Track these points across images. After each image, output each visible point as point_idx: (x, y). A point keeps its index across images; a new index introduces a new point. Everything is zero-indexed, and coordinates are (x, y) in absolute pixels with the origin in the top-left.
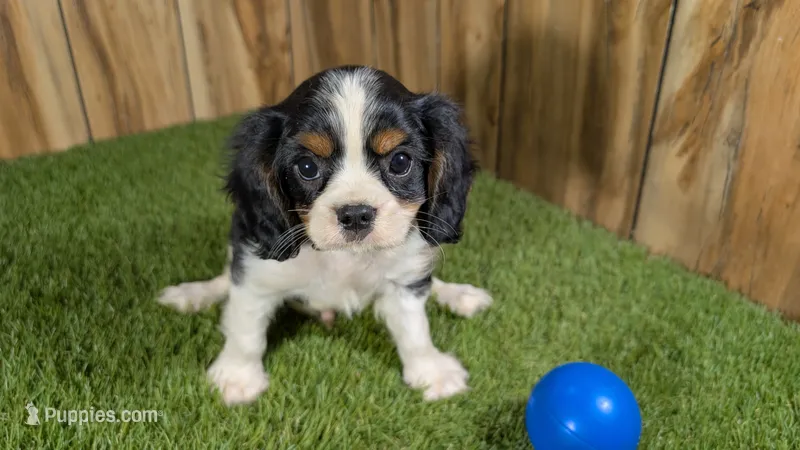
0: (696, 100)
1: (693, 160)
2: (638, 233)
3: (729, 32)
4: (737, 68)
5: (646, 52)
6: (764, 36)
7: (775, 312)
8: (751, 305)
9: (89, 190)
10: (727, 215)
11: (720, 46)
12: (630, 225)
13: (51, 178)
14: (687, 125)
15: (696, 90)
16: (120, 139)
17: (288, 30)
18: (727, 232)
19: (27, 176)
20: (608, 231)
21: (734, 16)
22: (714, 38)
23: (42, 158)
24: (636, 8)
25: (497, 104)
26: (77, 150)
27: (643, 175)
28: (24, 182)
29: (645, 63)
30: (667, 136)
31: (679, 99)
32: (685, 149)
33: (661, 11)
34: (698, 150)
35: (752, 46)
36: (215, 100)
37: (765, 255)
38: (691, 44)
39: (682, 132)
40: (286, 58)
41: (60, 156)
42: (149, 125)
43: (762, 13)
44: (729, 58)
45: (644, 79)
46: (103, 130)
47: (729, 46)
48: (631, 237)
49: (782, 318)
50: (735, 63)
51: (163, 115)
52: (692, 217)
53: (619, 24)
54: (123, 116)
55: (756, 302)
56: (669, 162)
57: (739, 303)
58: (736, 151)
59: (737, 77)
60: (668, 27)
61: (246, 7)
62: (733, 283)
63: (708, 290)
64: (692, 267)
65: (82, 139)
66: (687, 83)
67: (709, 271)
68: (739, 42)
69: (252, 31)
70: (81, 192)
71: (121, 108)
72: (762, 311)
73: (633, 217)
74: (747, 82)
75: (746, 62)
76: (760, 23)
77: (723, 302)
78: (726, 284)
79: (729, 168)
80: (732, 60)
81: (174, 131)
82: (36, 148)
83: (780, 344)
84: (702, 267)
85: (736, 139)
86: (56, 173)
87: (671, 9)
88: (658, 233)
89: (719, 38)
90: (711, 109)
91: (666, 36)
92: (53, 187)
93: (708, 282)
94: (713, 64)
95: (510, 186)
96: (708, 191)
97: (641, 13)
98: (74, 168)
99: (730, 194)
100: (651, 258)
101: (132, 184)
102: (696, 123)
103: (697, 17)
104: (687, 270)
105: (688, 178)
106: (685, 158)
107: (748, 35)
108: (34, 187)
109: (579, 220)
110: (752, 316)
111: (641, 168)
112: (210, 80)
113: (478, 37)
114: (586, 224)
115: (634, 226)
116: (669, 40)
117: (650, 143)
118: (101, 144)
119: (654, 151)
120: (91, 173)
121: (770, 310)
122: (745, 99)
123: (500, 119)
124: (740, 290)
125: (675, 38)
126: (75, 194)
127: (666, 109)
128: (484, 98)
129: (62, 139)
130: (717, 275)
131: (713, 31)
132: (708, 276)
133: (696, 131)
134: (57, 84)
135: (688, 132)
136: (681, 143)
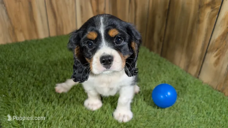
0: (221, 42)
1: (219, 59)
2: (200, 77)
5: (208, 27)
9: (50, 51)
10: (227, 75)
12: (198, 74)
13: (40, 47)
14: (218, 49)
15: (222, 39)
16: (57, 36)
17: (105, 9)
19: (34, 45)
20: (191, 75)
23: (37, 40)
24: (206, 14)
25: (163, 36)
26: (46, 39)
27: (203, 61)
28: (33, 47)
29: (207, 30)
30: (212, 51)
31: (216, 41)
32: (217, 55)
33: (214, 16)
34: (220, 56)
38: (221, 26)
39: (216, 51)
41: (41, 40)
42: (65, 33)
45: (206, 35)
46: (53, 34)
48: (198, 78)
51: (69, 30)
52: (217, 74)
53: (201, 18)
54: (58, 30)
56: (211, 58)
60: (215, 21)
61: (94, 2)
62: (227, 94)
63: (219, 95)
64: (215, 88)
66: (219, 37)
67: (220, 89)
69: (95, 9)
70: (48, 51)
71: (58, 28)
73: (199, 72)
77: (223, 99)
78: (225, 93)
82: (35, 37)
84: (218, 88)
86: (41, 45)
87: (217, 16)
88: (206, 77)
90: (226, 45)
91: (214, 23)
92: (40, 49)
93: (219, 93)
94: (227, 33)
95: (165, 59)
96: (222, 68)
97: (208, 16)
98: (45, 44)
100: (203, 84)
101: (61, 50)
103: (224, 19)
104: (213, 89)
105: (217, 63)
106: (217, 58)
108: (35, 49)
111: (203, 59)
112: (82, 21)
113: (159, 17)
115: (199, 74)
116: (215, 25)
117: (206, 52)
118: (52, 37)
119: (207, 55)
120: (50, 46)
123: (163, 41)
125: (217, 24)
127: (212, 44)
128: (159, 34)
129: (42, 35)
130: (222, 91)
132: (219, 91)
133: (220, 50)
134: (42, 21)
135: (218, 50)
136: (215, 54)
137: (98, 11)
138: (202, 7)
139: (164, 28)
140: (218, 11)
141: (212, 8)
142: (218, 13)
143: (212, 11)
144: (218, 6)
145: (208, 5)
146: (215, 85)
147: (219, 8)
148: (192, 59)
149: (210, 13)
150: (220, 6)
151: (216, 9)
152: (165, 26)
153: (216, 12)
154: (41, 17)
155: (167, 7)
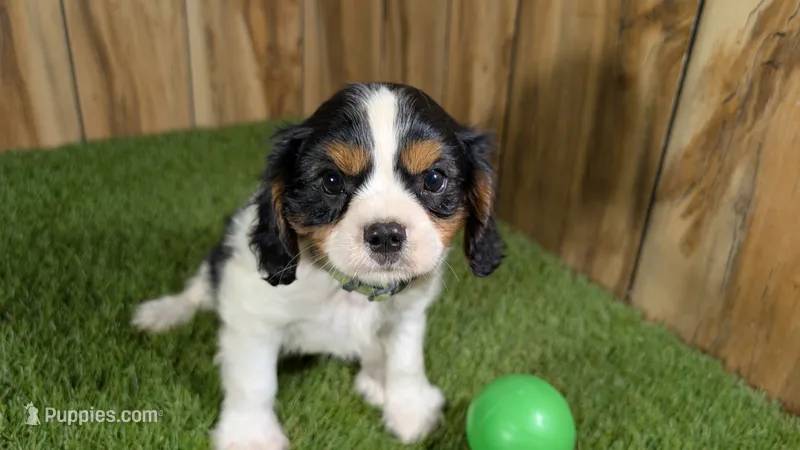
0: (704, 159)
1: (697, 225)
2: (636, 297)
3: (744, 90)
4: (749, 130)
5: (656, 101)
6: (781, 99)
7: (775, 402)
8: (749, 390)
9: (65, 193)
10: (730, 286)
11: (733, 105)
12: (628, 282)
13: (32, 176)
14: (693, 185)
15: (705, 149)
16: (114, 141)
17: (301, 42)
18: (729, 305)
20: (603, 288)
21: (750, 73)
22: (727, 95)
23: (28, 155)
24: (646, 54)
26: (69, 149)
27: (645, 234)
29: (653, 114)
30: (672, 195)
31: (687, 155)
32: (689, 211)
33: (673, 59)
34: (702, 216)
35: (768, 108)
36: (218, 108)
37: (768, 337)
38: (702, 99)
39: (688, 192)
40: (296, 71)
41: (47, 154)
42: (146, 128)
43: (781, 72)
44: (742, 118)
45: (651, 131)
46: (97, 130)
47: (743, 107)
48: (627, 300)
49: (781, 410)
50: (749, 123)
52: (693, 286)
53: (629, 69)
54: (119, 117)
55: (755, 387)
56: (672, 223)
57: (736, 387)
58: (744, 219)
59: (750, 140)
60: (681, 78)
61: (258, 15)
62: (732, 362)
64: (689, 338)
65: (74, 137)
66: (696, 141)
67: (707, 346)
68: (753, 102)
69: (262, 39)
70: (57, 194)
71: (117, 109)
72: (758, 399)
73: (631, 276)
74: (761, 145)
75: (760, 125)
76: (778, 83)
77: (717, 383)
78: (724, 362)
79: (734, 238)
80: (745, 120)
81: (169, 137)
82: (24, 142)
83: (774, 442)
84: (699, 340)
85: (745, 206)
87: (684, 58)
88: (656, 297)
89: (732, 95)
90: (720, 171)
91: (677, 86)
92: (31, 186)
93: (704, 359)
94: (724, 122)
96: (711, 260)
97: (653, 59)
98: (57, 168)
99: (735, 265)
100: (646, 324)
102: (702, 185)
103: (711, 70)
104: (683, 341)
105: (691, 242)
106: (689, 221)
107: (764, 96)
109: (574, 272)
110: (748, 403)
111: (642, 225)
112: (214, 86)
113: (485, 68)
114: (581, 279)
115: (631, 287)
116: (680, 92)
117: (654, 200)
118: (93, 144)
119: (657, 209)
120: (72, 175)
121: (768, 399)
122: (756, 164)
124: (738, 372)
125: (686, 90)
126: (49, 197)
127: (672, 166)
129: (53, 135)
130: (715, 353)
131: (728, 86)
132: (704, 352)
133: (702, 192)
134: (53, 80)
135: (694, 193)
136: (683, 204)
137: (273, 49)
138: (631, 25)
140: (689, 39)
141: (667, 28)
142: (687, 48)
143: (667, 40)
144: (688, 21)
145: (653, 16)
146: (687, 325)
147: (692, 27)
149: (662, 49)
150: (693, 19)
151: (681, 31)
153: (679, 42)
154: (49, 66)
155: (511, 29)
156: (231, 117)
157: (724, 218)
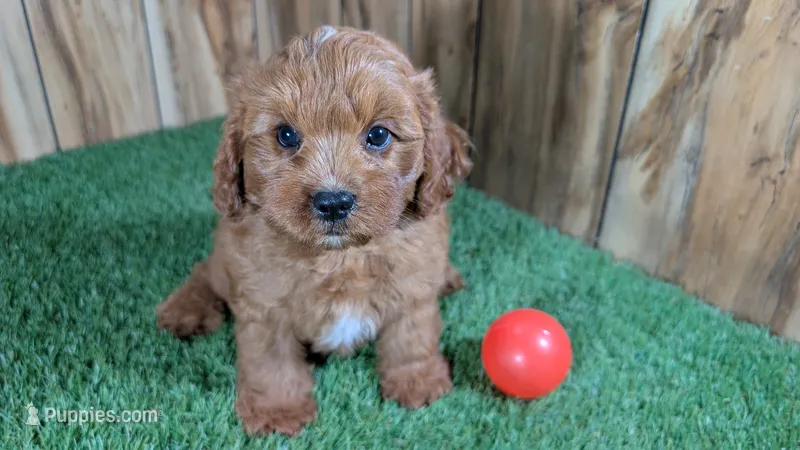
0: (658, 120)
1: (655, 175)
2: (603, 242)
3: (690, 59)
4: (697, 92)
5: (613, 73)
6: (722, 64)
7: (728, 314)
8: (706, 307)
10: (686, 225)
11: (682, 71)
12: (595, 231)
14: (650, 142)
15: (659, 110)
16: (89, 148)
17: (255, 36)
18: (685, 240)
20: (574, 238)
21: (695, 44)
22: (677, 64)
23: (11, 169)
24: (603, 32)
26: (45, 160)
27: (609, 187)
29: (612, 84)
30: (631, 151)
31: (644, 117)
32: (648, 164)
33: (628, 36)
34: (660, 165)
35: (711, 73)
36: (183, 107)
37: (719, 263)
38: (655, 68)
39: (647, 147)
41: (28, 167)
42: (117, 134)
43: (720, 43)
44: (689, 81)
45: (611, 99)
46: (71, 140)
47: (690, 73)
48: (596, 245)
49: (734, 319)
50: (695, 87)
51: (131, 123)
52: (654, 228)
53: (588, 46)
54: (91, 125)
55: (710, 304)
56: (632, 176)
57: (696, 305)
58: (695, 167)
59: (697, 101)
60: (634, 51)
61: (213, 12)
62: (690, 287)
63: (667, 294)
64: (652, 271)
65: (48, 148)
66: (652, 104)
67: (669, 275)
68: (699, 68)
69: (219, 40)
70: (58, 205)
71: (88, 117)
72: (715, 312)
73: (598, 225)
74: (706, 105)
75: (705, 87)
76: (719, 51)
77: (681, 305)
78: (684, 287)
79: (688, 183)
80: (693, 84)
82: (2, 158)
83: (734, 343)
84: (661, 272)
85: (695, 155)
86: (28, 185)
87: (637, 34)
88: (622, 241)
89: (681, 64)
90: (673, 128)
91: (632, 59)
92: (28, 200)
93: (668, 286)
94: (675, 88)
95: (481, 195)
96: (668, 204)
97: (609, 39)
98: (46, 180)
99: (689, 207)
100: (616, 264)
101: (108, 195)
102: (659, 140)
103: (662, 43)
104: (648, 274)
105: (650, 190)
106: (649, 172)
107: (708, 62)
109: (547, 226)
110: (708, 318)
111: (606, 181)
112: (177, 87)
113: (450, 52)
114: (554, 232)
115: (598, 234)
116: (635, 65)
117: (616, 157)
118: (69, 153)
119: (620, 166)
120: (64, 185)
121: (723, 312)
122: (704, 120)
124: (696, 294)
125: (640, 61)
127: (631, 126)
128: (455, 110)
129: (29, 148)
130: (675, 280)
131: (676, 56)
132: (667, 281)
133: (658, 147)
134: (24, 95)
135: (652, 148)
136: (644, 158)
137: (230, 45)
138: (589, 7)
139: (469, 90)
140: (641, 17)
141: (620, 9)
142: (639, 26)
143: (621, 19)
144: (639, 2)
146: (650, 261)
147: (643, 8)
148: (572, 185)
149: (617, 27)
151: (633, 11)
152: (471, 80)
153: (633, 20)
154: (20, 81)
155: (474, 15)
156: (195, 116)
157: (678, 168)
